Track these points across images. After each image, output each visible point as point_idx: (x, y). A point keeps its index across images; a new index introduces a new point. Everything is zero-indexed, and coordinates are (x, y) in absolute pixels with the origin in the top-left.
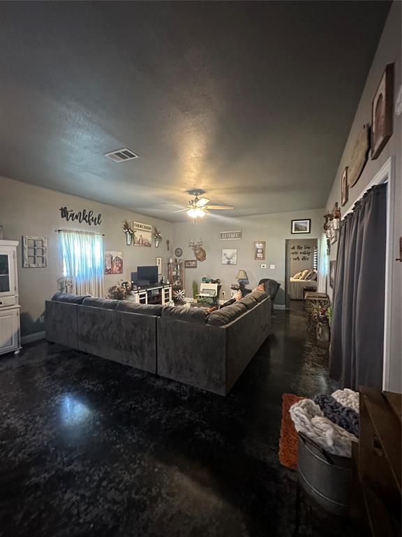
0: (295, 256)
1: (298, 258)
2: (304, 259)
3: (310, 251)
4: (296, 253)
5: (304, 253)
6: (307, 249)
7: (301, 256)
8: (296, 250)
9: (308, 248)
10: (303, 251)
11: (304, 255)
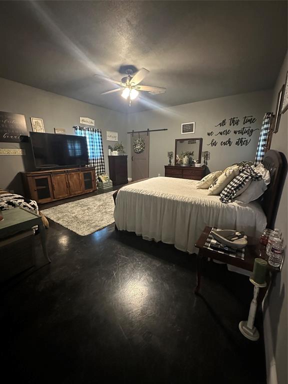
0: (225, 138)
1: (229, 142)
2: (240, 142)
3: (253, 126)
4: (227, 132)
5: (241, 132)
6: (248, 124)
7: (234, 138)
8: (227, 127)
9: (251, 121)
10: (238, 128)
11: (240, 136)
